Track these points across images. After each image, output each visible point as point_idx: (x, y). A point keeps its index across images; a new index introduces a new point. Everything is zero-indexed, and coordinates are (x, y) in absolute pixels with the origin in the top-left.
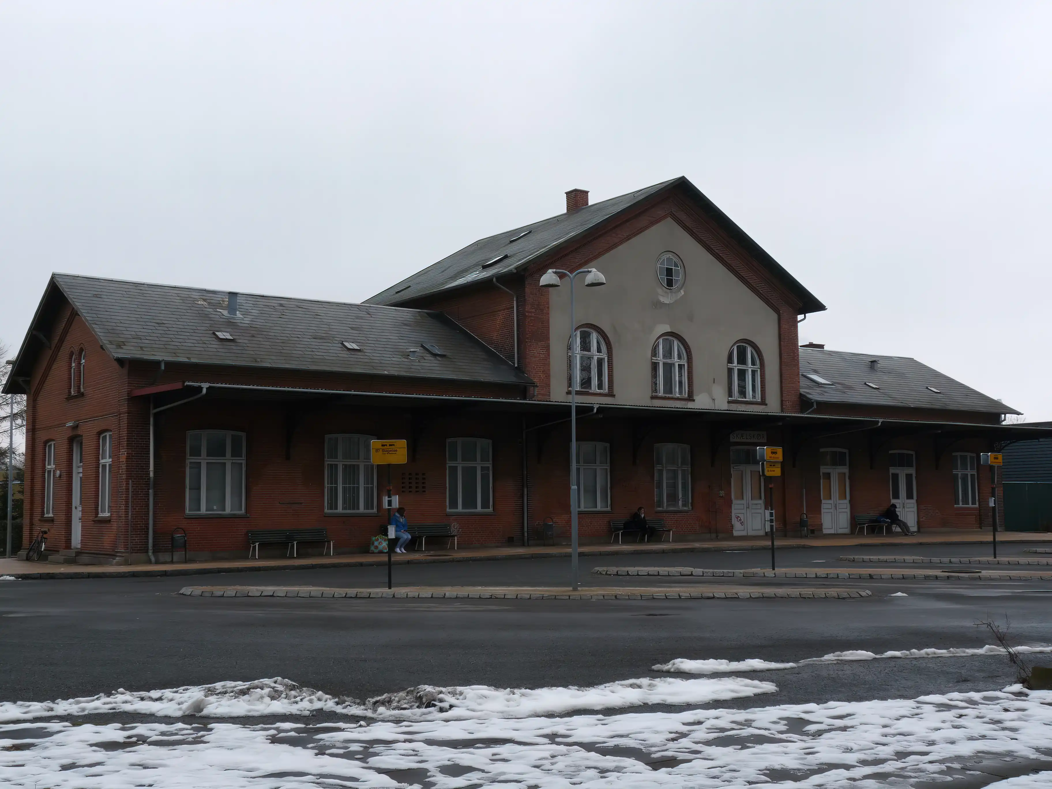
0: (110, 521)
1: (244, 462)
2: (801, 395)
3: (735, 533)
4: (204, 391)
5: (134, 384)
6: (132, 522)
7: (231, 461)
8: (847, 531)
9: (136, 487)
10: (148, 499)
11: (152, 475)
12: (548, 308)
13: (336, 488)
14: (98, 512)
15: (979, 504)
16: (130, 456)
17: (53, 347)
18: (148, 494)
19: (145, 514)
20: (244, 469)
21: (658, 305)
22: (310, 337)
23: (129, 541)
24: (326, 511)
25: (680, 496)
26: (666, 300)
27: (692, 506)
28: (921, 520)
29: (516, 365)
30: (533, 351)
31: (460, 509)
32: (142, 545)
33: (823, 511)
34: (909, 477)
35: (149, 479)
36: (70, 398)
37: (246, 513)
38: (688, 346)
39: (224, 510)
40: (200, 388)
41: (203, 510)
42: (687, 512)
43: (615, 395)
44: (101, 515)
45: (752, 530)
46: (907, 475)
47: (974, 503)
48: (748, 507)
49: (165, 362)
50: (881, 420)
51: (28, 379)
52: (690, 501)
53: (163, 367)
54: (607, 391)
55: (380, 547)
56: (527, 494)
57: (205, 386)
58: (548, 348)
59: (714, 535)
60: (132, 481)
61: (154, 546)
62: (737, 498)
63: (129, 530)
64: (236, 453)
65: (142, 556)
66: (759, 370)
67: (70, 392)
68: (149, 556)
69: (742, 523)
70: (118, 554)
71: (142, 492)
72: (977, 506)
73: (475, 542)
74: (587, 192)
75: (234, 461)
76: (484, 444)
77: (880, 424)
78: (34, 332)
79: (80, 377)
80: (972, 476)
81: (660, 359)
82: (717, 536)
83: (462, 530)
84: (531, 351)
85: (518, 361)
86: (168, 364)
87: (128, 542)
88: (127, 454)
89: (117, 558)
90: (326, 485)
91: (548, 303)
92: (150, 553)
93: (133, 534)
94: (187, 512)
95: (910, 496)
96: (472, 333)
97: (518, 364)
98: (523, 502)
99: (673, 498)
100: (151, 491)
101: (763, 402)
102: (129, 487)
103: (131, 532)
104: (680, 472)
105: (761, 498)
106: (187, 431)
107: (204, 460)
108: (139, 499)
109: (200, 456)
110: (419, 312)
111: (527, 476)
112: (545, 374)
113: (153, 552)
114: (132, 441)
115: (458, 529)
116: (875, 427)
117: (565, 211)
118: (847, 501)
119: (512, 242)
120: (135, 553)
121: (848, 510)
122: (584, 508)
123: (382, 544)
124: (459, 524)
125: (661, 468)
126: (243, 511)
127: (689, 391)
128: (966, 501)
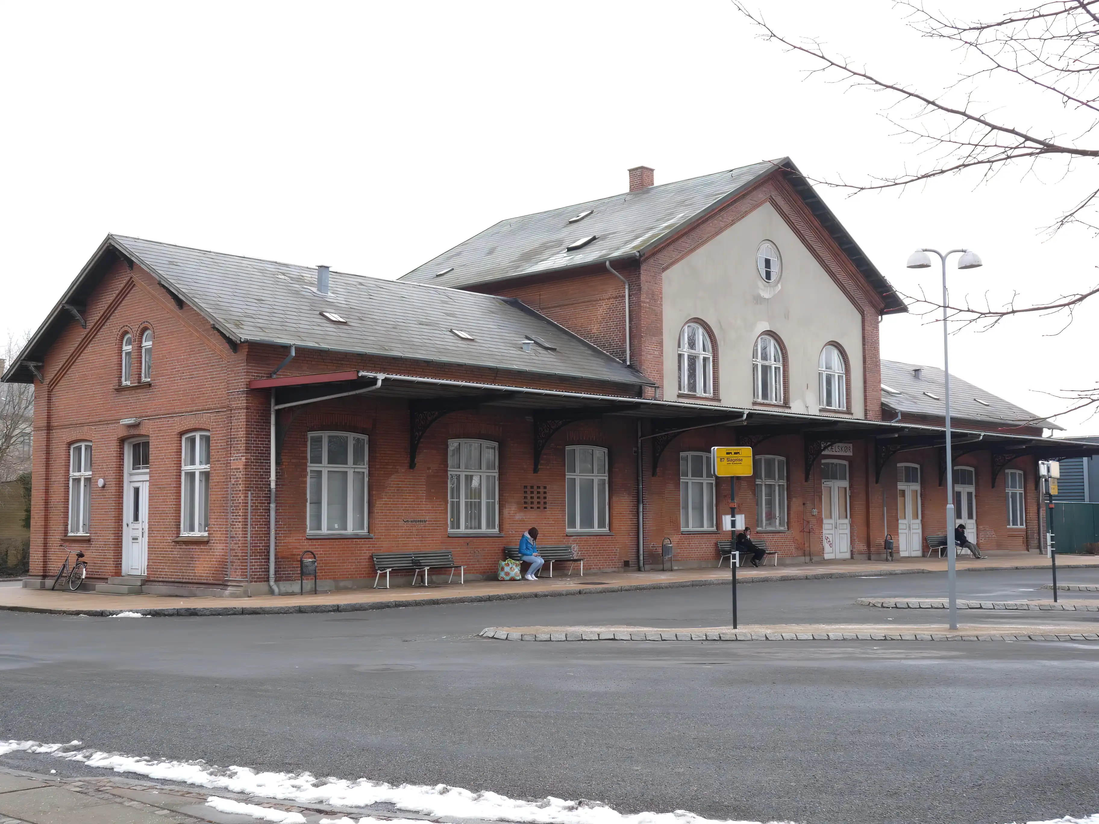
0: (207, 542)
1: (366, 471)
2: (883, 404)
3: (827, 556)
4: (379, 383)
5: (252, 372)
6: (251, 543)
7: (353, 470)
8: (919, 553)
9: (256, 500)
10: (269, 516)
11: (273, 485)
12: (661, 298)
13: (458, 503)
14: (180, 531)
15: (1026, 526)
16: (248, 462)
17: (90, 325)
18: (269, 510)
19: (265, 534)
20: (366, 479)
21: (758, 300)
22: (415, 322)
23: (249, 567)
24: (450, 530)
25: (777, 515)
26: (766, 294)
27: (788, 526)
28: (981, 541)
29: (628, 363)
30: (648, 347)
31: (578, 529)
32: (262, 572)
33: (900, 531)
34: (970, 494)
35: (270, 491)
36: (120, 389)
37: (369, 532)
38: (785, 347)
39: (346, 529)
40: (375, 380)
41: (325, 530)
42: (784, 533)
43: (720, 400)
44: (185, 534)
45: (840, 553)
46: (968, 493)
47: (1022, 524)
48: (836, 528)
49: (295, 347)
50: (983, 434)
51: (40, 364)
52: (786, 520)
53: (293, 354)
54: (712, 395)
55: (512, 574)
56: (643, 511)
57: (381, 376)
58: (661, 344)
59: (807, 559)
60: (252, 494)
61: (276, 572)
62: (826, 518)
63: (249, 555)
64: (358, 459)
65: (262, 586)
66: (844, 376)
67: (120, 382)
68: (270, 587)
69: (831, 545)
70: (229, 584)
71: (262, 506)
72: (1024, 527)
73: (593, 567)
74: (652, 170)
75: (356, 470)
76: (600, 453)
77: (981, 438)
78: (67, 307)
79: (141, 363)
80: (1021, 494)
81: (760, 362)
82: (811, 560)
83: (581, 553)
84: (646, 346)
85: (630, 359)
86: (298, 349)
87: (246, 569)
88: (246, 459)
89: (229, 588)
90: (449, 500)
91: (661, 293)
92: (272, 583)
93: (252, 559)
94: (308, 531)
95: (970, 517)
96: (561, 324)
97: (630, 361)
98: (638, 521)
99: (770, 516)
100: (273, 506)
101: (849, 412)
102: (248, 500)
103: (251, 556)
104: (777, 488)
105: (846, 517)
106: (308, 433)
107: (325, 467)
108: (258, 516)
109: (321, 463)
110: (494, 298)
111: (643, 490)
112: (659, 374)
113: (276, 581)
114: (252, 444)
115: (577, 552)
116: (977, 440)
117: (627, 190)
118: (918, 521)
119: (571, 223)
120: (255, 582)
121: (920, 531)
122: (692, 528)
123: (514, 570)
124: (579, 546)
125: (760, 483)
126: (366, 530)
127: (784, 398)
128: (1015, 523)
